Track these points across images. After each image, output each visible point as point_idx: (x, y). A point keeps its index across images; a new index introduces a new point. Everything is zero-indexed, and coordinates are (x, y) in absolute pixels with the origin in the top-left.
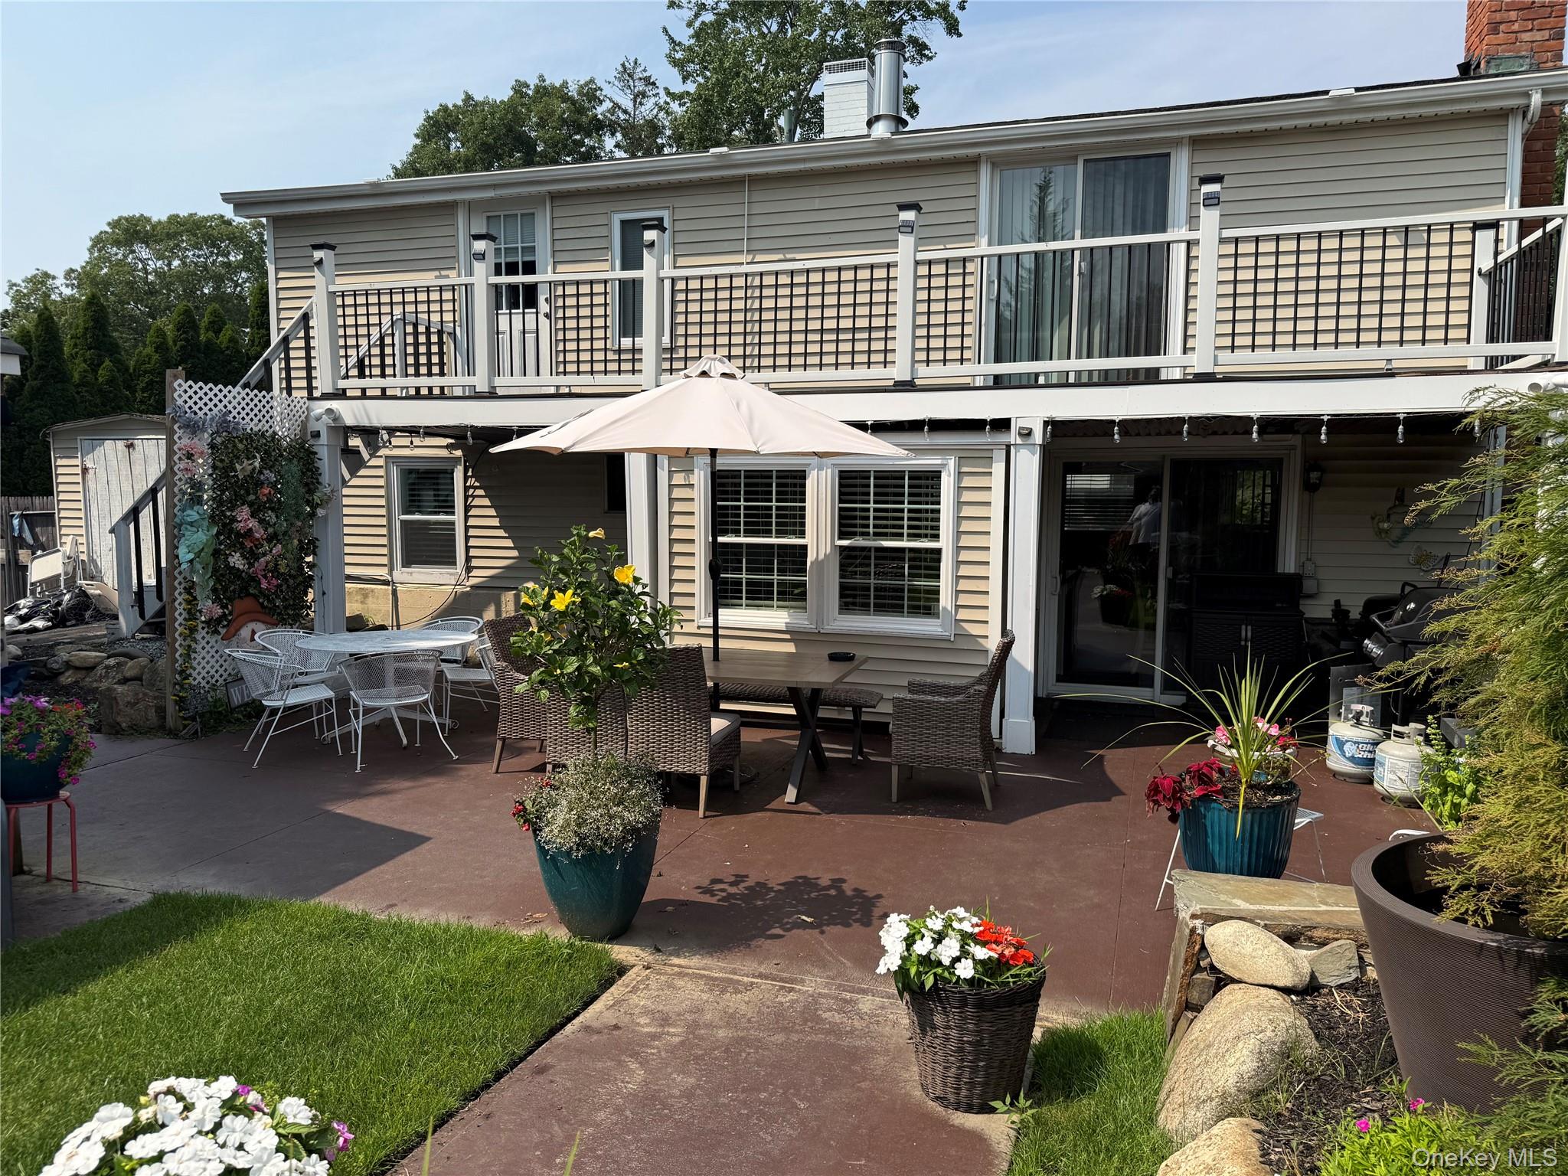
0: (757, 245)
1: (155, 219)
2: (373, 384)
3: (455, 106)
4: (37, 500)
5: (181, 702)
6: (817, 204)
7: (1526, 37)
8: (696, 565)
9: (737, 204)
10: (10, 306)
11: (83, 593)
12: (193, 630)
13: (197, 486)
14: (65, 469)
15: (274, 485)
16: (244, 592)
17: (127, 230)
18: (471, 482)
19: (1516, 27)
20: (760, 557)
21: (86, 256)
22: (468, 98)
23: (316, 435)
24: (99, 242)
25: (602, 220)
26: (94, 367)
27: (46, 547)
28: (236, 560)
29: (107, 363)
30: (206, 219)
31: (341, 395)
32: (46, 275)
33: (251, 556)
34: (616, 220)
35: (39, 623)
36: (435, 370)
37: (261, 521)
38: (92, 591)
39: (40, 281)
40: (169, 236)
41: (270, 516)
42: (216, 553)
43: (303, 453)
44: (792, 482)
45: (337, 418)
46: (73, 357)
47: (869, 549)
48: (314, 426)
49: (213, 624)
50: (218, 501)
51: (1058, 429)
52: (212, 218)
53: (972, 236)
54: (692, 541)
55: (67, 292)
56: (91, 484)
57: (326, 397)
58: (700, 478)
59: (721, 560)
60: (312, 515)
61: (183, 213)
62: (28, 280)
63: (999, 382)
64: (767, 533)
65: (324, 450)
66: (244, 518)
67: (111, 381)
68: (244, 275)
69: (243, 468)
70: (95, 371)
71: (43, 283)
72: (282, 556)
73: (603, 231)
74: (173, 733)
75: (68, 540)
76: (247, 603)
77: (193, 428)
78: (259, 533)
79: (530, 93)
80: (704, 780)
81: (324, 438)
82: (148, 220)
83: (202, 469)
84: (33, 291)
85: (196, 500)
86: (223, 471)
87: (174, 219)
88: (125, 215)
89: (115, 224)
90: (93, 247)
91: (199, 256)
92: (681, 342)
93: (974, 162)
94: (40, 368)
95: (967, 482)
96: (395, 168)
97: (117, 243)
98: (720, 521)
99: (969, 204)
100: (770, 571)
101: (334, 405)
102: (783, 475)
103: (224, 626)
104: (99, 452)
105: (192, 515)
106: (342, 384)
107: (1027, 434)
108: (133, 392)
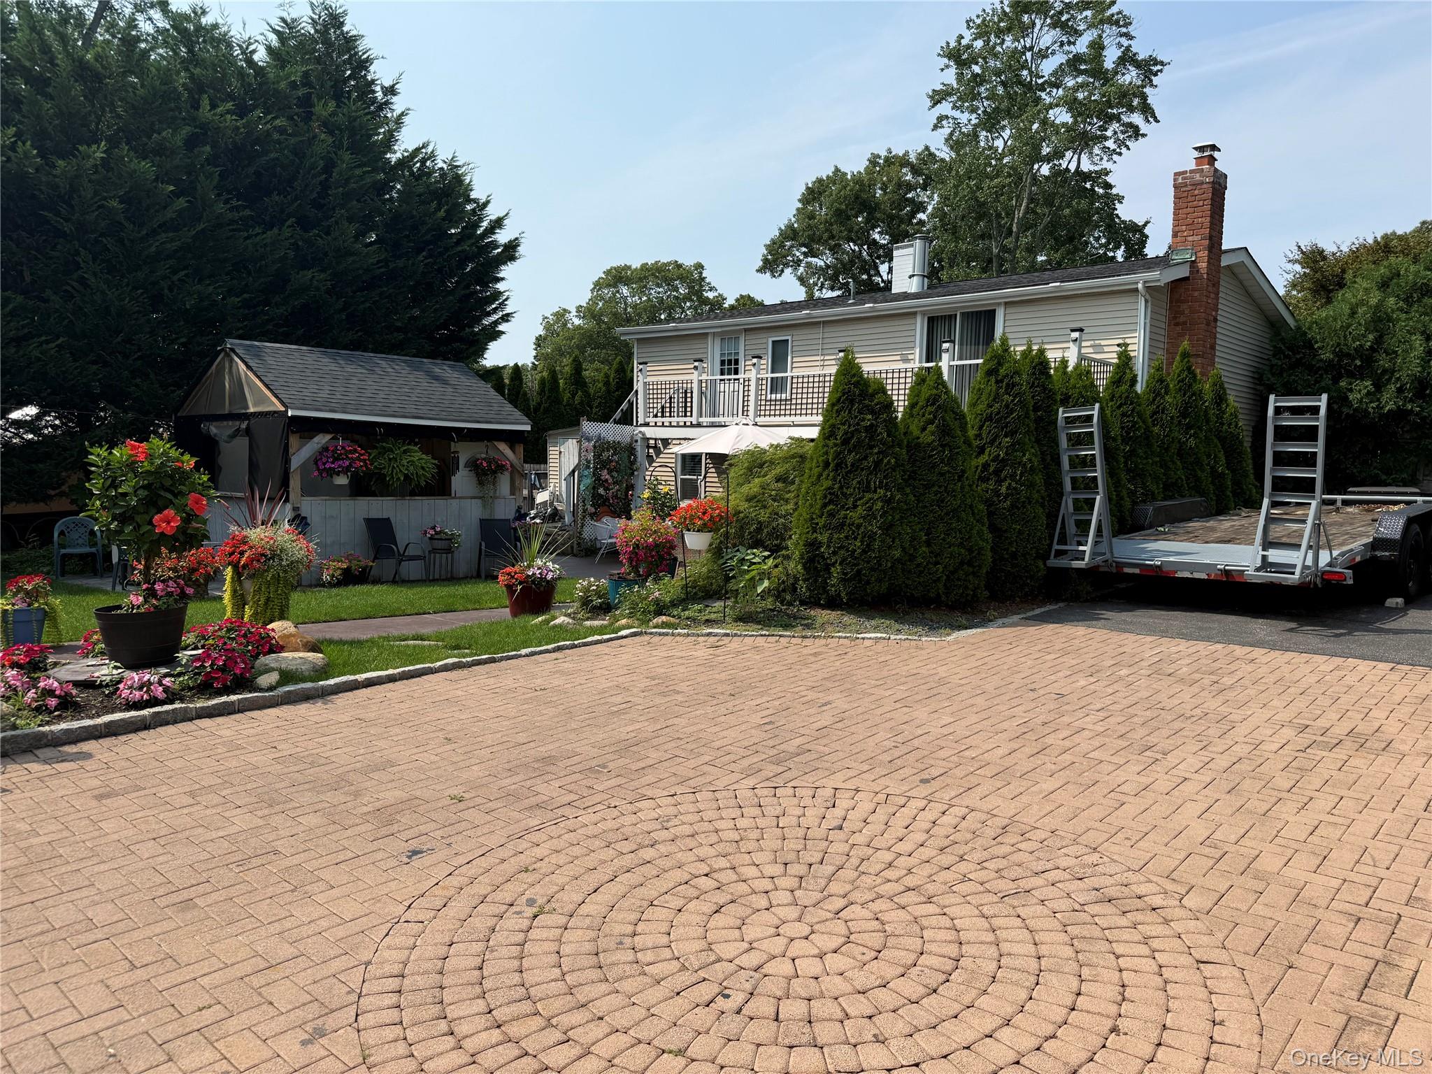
0: (826, 352)
1: (634, 267)
2: (666, 420)
3: (828, 177)
4: (542, 466)
5: (579, 544)
6: (851, 333)
7: (1190, 239)
9: (818, 333)
10: (542, 333)
11: (556, 508)
12: (584, 517)
13: (589, 462)
14: (552, 452)
15: (617, 462)
16: (604, 504)
17: (615, 277)
18: (708, 461)
19: (1185, 234)
21: (589, 295)
22: (837, 170)
23: (636, 441)
24: (598, 285)
25: (764, 341)
26: (574, 395)
27: (543, 488)
28: (601, 491)
29: (580, 393)
30: (664, 264)
31: (647, 425)
32: (565, 310)
33: (606, 489)
34: (770, 340)
35: (538, 521)
36: (689, 414)
37: (612, 476)
38: (560, 508)
39: (561, 315)
40: (641, 279)
41: (615, 474)
42: (594, 488)
43: (631, 449)
45: (644, 434)
46: (564, 390)
48: (635, 438)
49: (592, 516)
50: (595, 468)
52: (669, 264)
53: (913, 348)
55: (577, 322)
56: (562, 459)
57: (642, 425)
60: (633, 474)
61: (651, 261)
62: (554, 314)
65: (639, 447)
66: (605, 475)
67: (581, 403)
68: (688, 304)
69: (605, 455)
70: (573, 397)
71: (563, 316)
72: (618, 490)
73: (764, 346)
74: (575, 555)
75: (552, 485)
76: (605, 508)
77: (589, 439)
78: (610, 481)
79: (881, 161)
81: (639, 443)
82: (629, 268)
83: (591, 456)
84: (557, 322)
85: (588, 467)
86: (597, 456)
87: (644, 266)
88: (615, 265)
89: (608, 273)
90: (594, 288)
91: (659, 293)
92: (794, 396)
93: (915, 314)
94: (549, 397)
96: (780, 229)
97: (609, 286)
99: (912, 333)
101: (643, 429)
103: (596, 516)
104: (566, 444)
105: (586, 473)
106: (647, 420)
108: (591, 408)
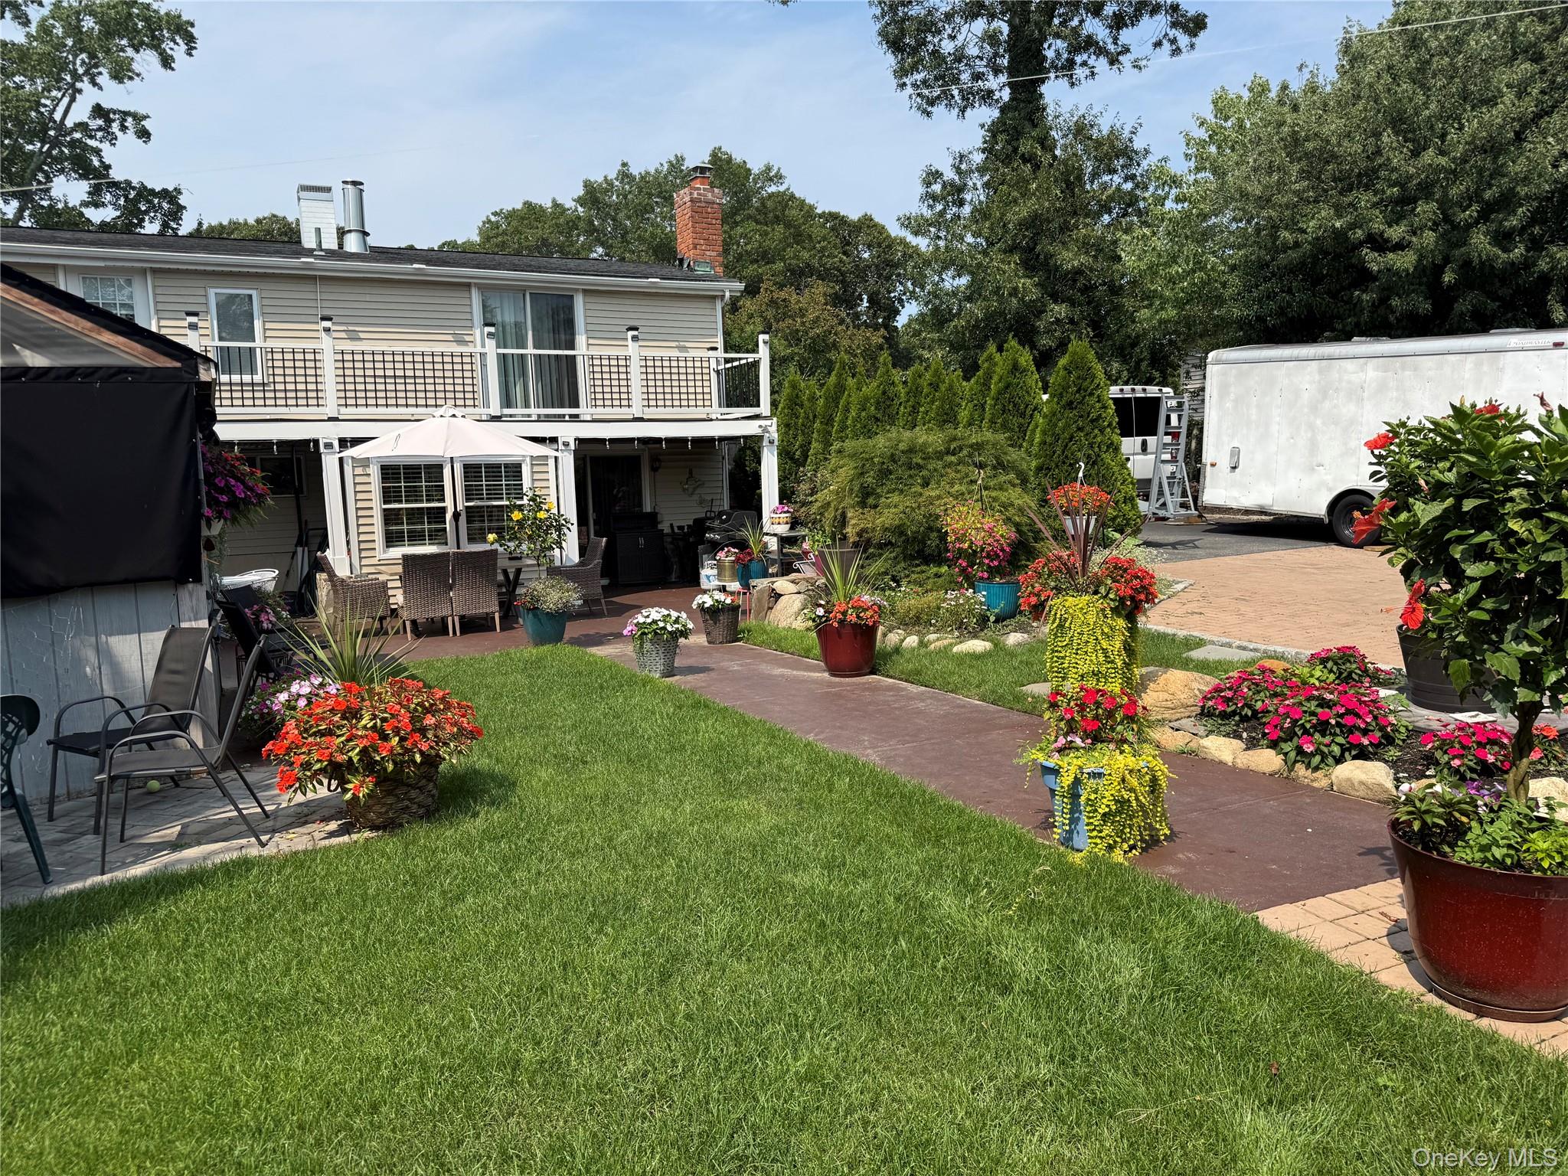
7: (708, 253)
8: (375, 522)
20: (414, 515)
44: (434, 470)
47: (483, 507)
51: (580, 441)
54: (372, 508)
58: (374, 471)
59: (389, 517)
63: (549, 419)
64: (421, 501)
80: (497, 615)
95: (536, 469)
98: (388, 495)
100: (423, 523)
102: (428, 467)
107: (566, 444)
